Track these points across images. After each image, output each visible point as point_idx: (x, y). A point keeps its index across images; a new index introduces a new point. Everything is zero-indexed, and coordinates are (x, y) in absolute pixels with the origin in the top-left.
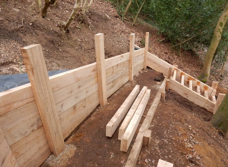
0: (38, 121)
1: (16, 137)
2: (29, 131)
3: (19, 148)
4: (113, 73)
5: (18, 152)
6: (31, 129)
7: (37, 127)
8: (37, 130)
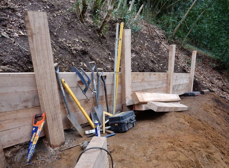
0: (34, 98)
1: (3, 106)
2: (21, 105)
3: (4, 121)
4: (143, 81)
5: (3, 125)
6: (24, 104)
7: (33, 105)
8: (32, 109)
